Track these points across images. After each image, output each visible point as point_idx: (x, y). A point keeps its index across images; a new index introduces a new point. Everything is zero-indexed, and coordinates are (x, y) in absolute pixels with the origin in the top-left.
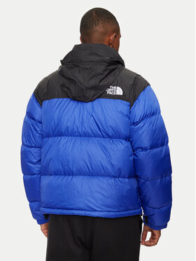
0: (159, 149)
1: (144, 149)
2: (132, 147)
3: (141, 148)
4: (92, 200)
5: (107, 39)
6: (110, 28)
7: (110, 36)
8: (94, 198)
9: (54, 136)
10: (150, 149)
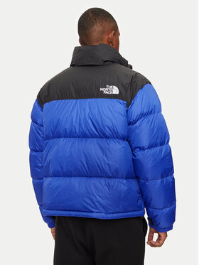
0: (158, 148)
1: (142, 149)
2: (131, 147)
3: (140, 148)
4: (89, 201)
5: (106, 38)
6: (108, 25)
7: (108, 34)
8: (91, 199)
9: (53, 137)
10: (148, 148)
